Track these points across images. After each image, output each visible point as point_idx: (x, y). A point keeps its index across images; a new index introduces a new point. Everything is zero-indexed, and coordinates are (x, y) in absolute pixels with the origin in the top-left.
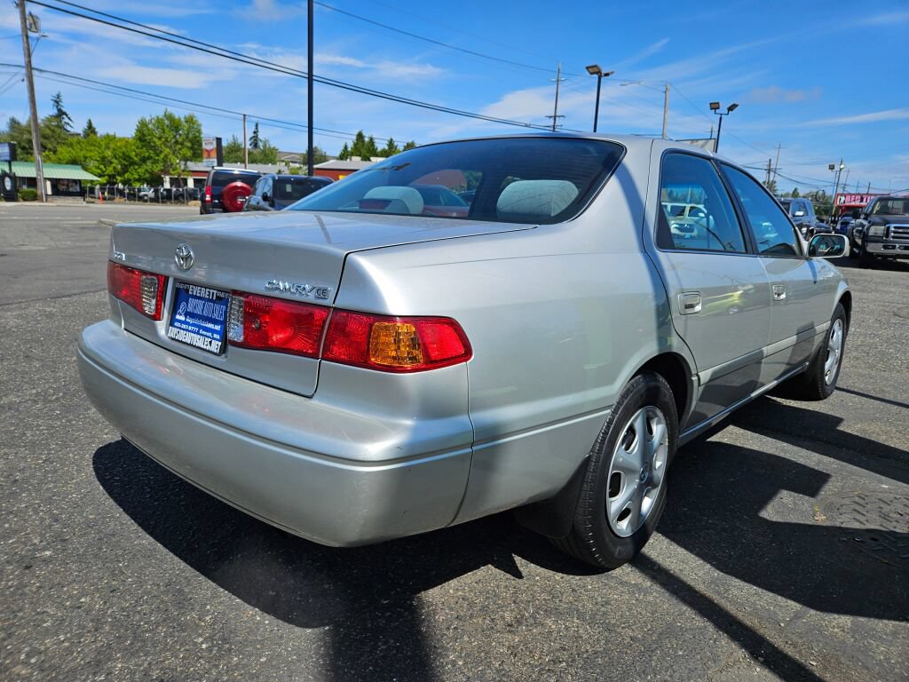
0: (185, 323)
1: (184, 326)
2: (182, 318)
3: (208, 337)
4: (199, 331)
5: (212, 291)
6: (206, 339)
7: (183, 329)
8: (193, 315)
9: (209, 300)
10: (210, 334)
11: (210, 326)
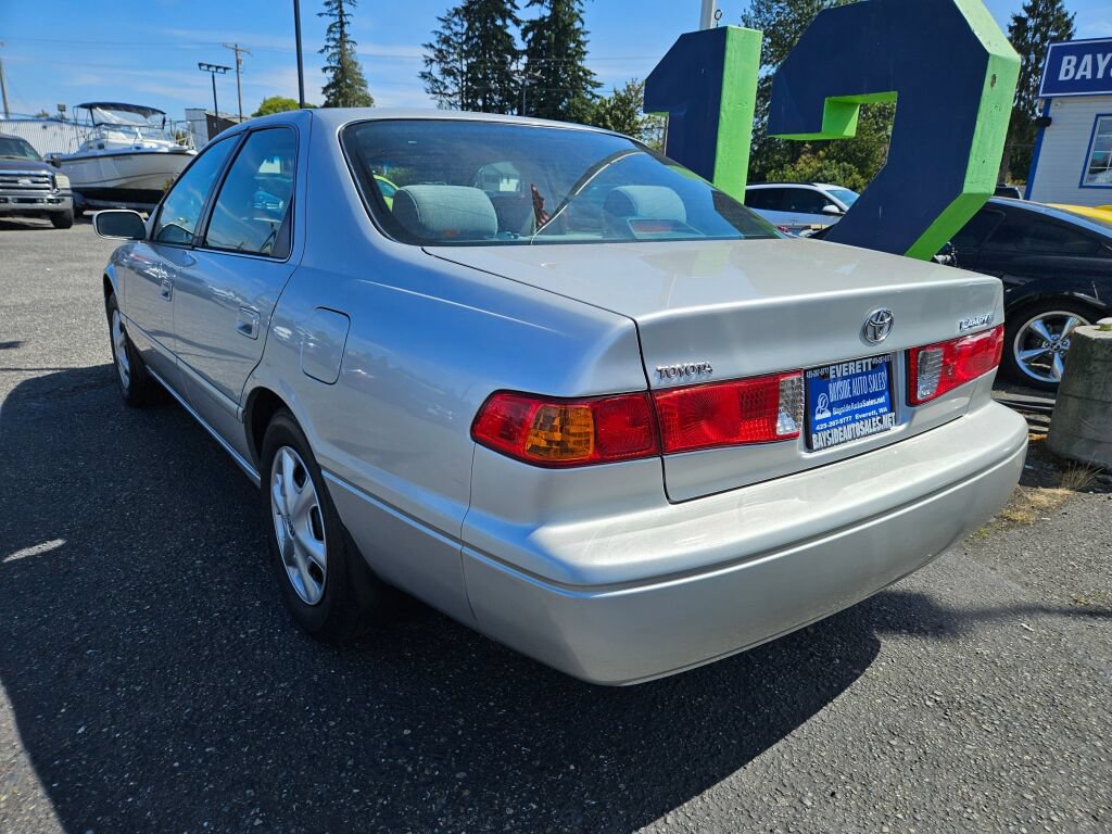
0: (833, 418)
1: (832, 423)
2: (827, 414)
3: (874, 416)
4: (853, 418)
5: (864, 362)
6: (874, 419)
7: (836, 427)
8: (841, 403)
9: (861, 374)
10: (874, 412)
11: (871, 403)
